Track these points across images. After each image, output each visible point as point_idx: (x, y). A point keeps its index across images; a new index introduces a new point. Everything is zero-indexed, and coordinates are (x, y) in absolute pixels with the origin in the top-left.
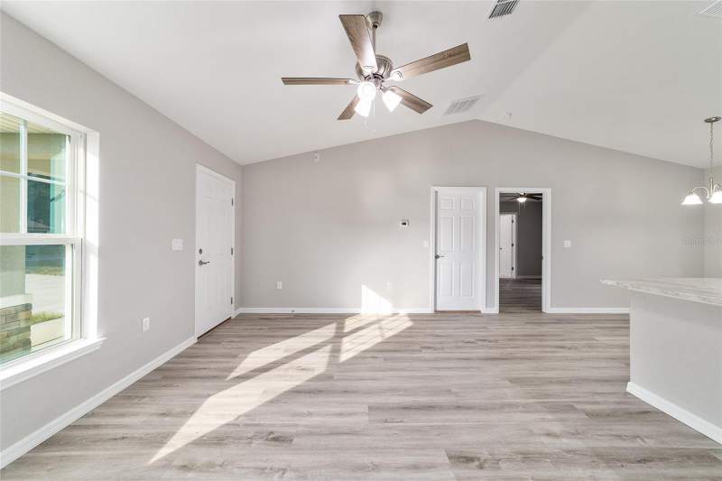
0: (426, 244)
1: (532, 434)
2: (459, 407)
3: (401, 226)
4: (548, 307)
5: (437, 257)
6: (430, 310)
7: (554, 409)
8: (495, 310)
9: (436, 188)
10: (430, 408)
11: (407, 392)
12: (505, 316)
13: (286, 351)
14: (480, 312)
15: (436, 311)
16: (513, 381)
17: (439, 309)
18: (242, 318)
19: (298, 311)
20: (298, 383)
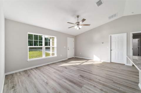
3: (102, 44)
5: (111, 50)
6: (109, 61)
9: (111, 35)
15: (111, 62)
17: (112, 62)
18: (75, 58)
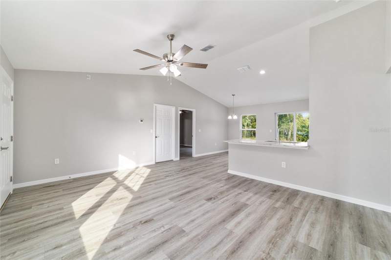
0: (151, 131)
1: (218, 188)
2: (196, 189)
3: (140, 122)
4: (195, 155)
5: (156, 137)
6: (153, 163)
7: (218, 181)
8: (178, 159)
9: (156, 105)
10: (188, 192)
11: (176, 191)
12: (182, 160)
13: (97, 196)
14: (172, 160)
15: (156, 163)
16: (203, 178)
17: (157, 161)
19: (73, 176)
20: (127, 204)
